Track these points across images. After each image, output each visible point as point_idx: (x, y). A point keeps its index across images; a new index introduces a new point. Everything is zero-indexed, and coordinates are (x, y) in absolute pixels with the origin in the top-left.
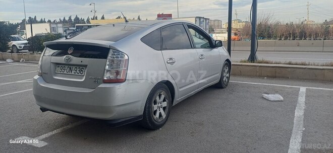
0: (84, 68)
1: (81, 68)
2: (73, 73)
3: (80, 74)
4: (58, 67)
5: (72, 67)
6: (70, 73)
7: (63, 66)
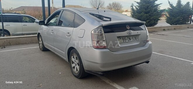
0: (137, 36)
1: (135, 37)
2: (132, 41)
3: (136, 40)
4: (120, 39)
5: (130, 37)
6: (130, 41)
7: (124, 38)
